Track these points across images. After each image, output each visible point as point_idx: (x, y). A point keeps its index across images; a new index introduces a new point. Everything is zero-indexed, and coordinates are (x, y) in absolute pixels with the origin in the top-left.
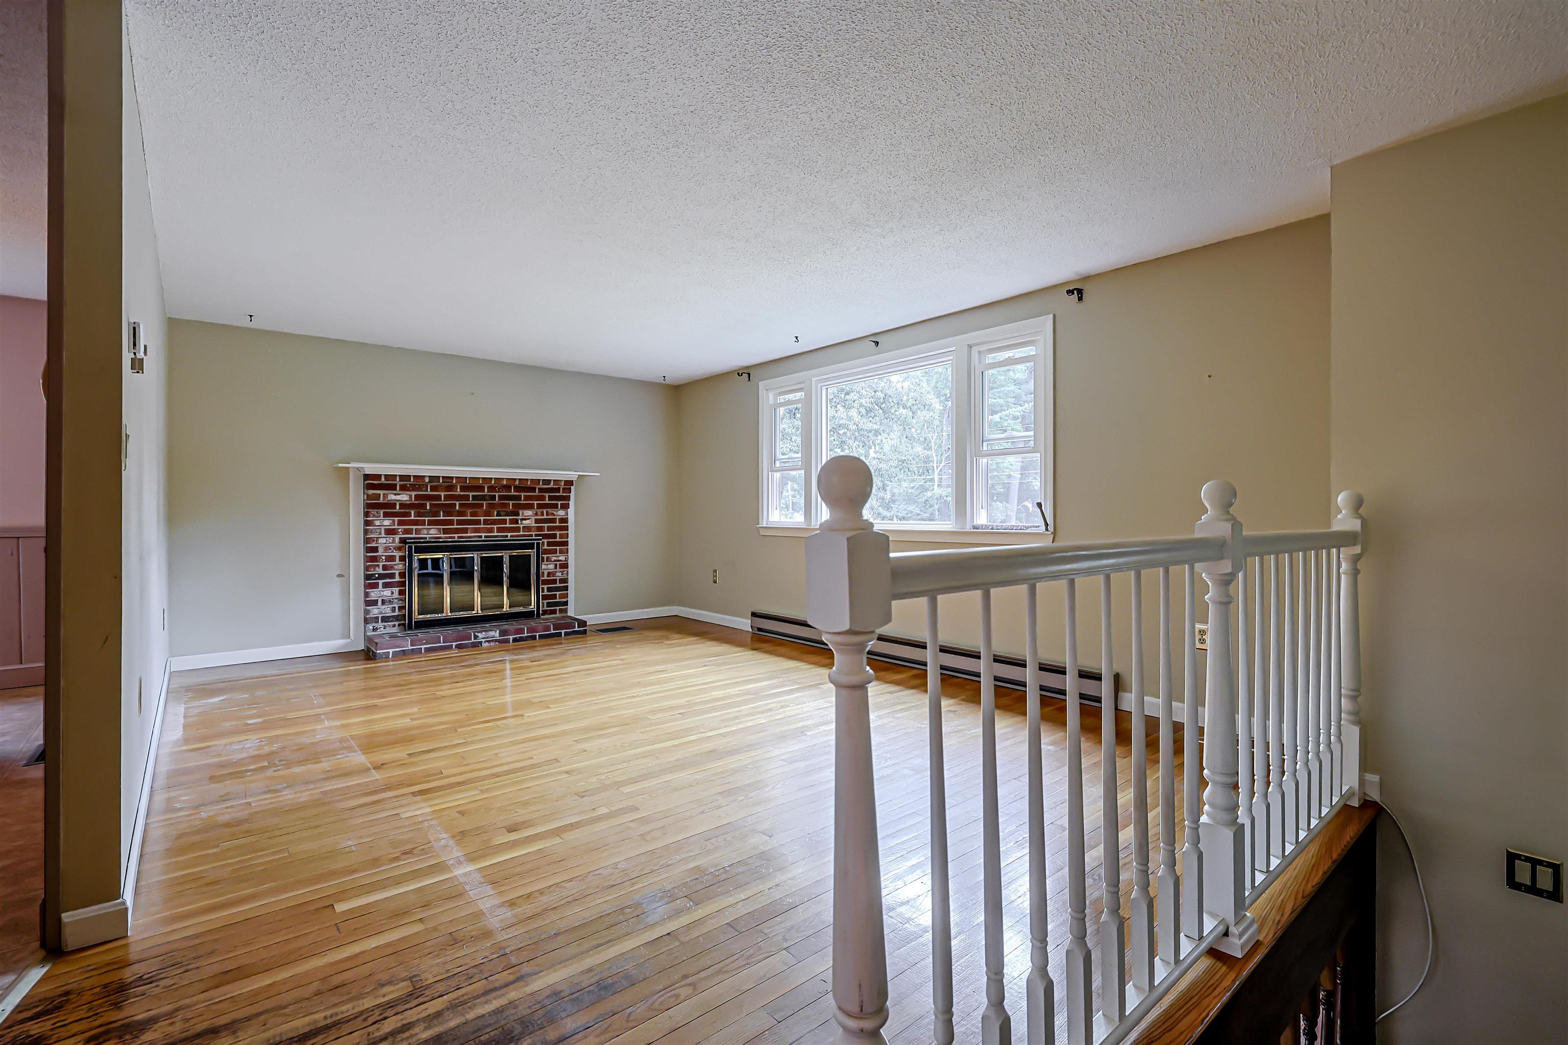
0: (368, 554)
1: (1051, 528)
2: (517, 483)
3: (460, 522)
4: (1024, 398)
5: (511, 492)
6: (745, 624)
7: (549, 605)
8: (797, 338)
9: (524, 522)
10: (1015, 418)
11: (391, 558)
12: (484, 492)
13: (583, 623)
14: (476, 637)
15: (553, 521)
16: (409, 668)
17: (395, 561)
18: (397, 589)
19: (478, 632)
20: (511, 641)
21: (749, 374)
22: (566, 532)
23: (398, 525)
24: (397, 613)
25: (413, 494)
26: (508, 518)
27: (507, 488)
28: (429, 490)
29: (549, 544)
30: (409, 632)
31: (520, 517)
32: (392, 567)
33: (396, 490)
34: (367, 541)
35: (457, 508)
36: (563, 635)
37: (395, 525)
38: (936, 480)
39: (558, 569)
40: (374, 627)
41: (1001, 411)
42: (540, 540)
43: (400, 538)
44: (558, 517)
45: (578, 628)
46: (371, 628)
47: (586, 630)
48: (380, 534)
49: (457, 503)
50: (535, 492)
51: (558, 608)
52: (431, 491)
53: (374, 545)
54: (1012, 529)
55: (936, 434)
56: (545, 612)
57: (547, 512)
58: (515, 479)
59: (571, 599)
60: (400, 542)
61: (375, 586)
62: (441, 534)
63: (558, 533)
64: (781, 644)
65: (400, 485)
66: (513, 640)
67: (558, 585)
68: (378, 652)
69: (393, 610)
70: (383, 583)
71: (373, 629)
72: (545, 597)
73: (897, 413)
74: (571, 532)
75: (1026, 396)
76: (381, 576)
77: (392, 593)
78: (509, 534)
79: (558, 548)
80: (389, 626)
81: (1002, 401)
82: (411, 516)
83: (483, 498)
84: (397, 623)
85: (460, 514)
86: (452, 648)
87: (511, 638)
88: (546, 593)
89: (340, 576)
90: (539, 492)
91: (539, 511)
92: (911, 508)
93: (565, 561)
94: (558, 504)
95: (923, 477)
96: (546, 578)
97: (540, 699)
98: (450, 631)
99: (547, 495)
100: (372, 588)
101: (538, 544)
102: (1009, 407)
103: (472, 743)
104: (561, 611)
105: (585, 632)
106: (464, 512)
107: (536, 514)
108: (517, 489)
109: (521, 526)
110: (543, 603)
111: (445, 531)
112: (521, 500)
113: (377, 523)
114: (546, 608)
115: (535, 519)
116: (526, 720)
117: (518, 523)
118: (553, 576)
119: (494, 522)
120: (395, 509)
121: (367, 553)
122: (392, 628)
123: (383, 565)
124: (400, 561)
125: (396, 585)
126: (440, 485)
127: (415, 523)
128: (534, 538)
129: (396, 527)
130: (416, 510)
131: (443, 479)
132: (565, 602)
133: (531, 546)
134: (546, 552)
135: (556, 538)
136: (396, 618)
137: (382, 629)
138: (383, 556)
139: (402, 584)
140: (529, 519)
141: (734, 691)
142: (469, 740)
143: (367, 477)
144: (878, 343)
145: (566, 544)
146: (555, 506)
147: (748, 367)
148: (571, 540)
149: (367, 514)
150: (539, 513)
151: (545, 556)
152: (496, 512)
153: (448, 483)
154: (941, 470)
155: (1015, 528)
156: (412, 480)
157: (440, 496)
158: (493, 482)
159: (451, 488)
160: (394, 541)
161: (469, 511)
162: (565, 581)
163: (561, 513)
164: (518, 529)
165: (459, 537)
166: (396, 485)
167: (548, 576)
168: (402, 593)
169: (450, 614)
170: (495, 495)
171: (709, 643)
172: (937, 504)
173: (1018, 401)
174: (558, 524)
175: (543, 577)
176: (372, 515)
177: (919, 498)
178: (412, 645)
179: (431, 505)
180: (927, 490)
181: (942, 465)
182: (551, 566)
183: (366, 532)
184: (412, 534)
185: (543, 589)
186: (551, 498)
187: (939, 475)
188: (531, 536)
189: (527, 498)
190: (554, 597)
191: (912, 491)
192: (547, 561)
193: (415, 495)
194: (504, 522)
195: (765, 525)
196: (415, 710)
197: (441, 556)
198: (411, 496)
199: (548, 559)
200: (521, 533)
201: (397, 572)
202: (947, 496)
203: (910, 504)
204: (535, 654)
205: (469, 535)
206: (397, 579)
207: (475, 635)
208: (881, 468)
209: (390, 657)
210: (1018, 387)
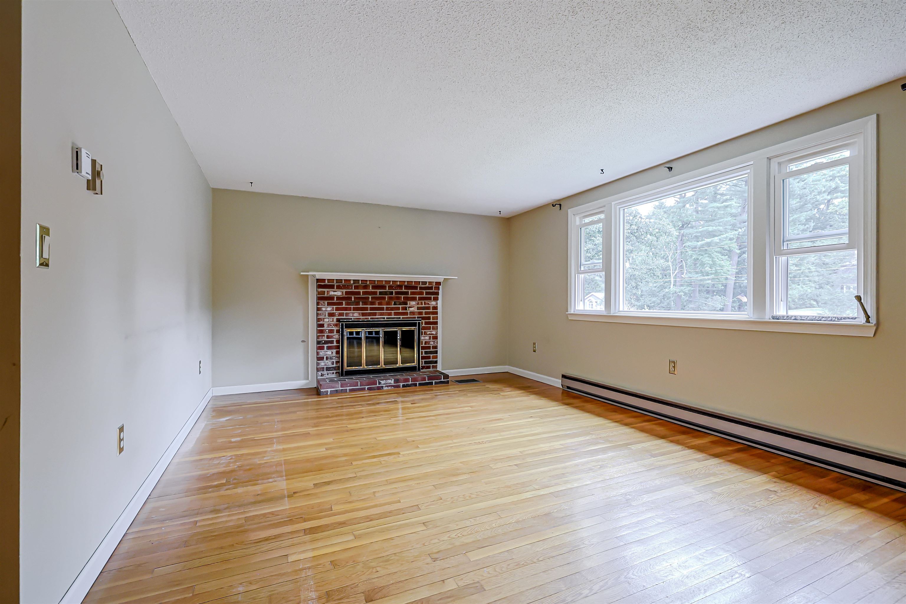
0: (319, 329)
1: (873, 320)
2: (406, 283)
3: (372, 309)
4: (738, 225)
5: (402, 290)
6: (557, 382)
7: (426, 362)
8: (602, 170)
9: (410, 309)
10: (731, 239)
11: (331, 331)
12: (386, 289)
13: (446, 376)
14: (380, 383)
15: (428, 308)
16: (338, 403)
17: (334, 333)
18: (335, 350)
19: (381, 380)
20: (401, 387)
21: (560, 205)
22: (436, 315)
23: (335, 311)
24: (335, 365)
25: (344, 291)
26: (400, 306)
27: (400, 287)
28: (353, 289)
29: (426, 323)
30: (341, 378)
31: (408, 306)
32: (332, 337)
33: (334, 289)
34: (318, 320)
35: (370, 300)
36: (434, 384)
37: (334, 311)
38: (672, 282)
39: (431, 340)
40: (321, 373)
41: (720, 235)
42: (420, 320)
43: (337, 319)
44: (431, 306)
45: (443, 379)
46: (320, 374)
47: (448, 381)
48: (325, 316)
49: (370, 297)
50: (417, 289)
51: (431, 365)
52: (354, 289)
53: (321, 323)
54: (820, 320)
55: (672, 252)
56: (423, 368)
57: (425, 302)
58: (405, 282)
59: (439, 359)
60: (337, 321)
61: (322, 348)
62: (360, 316)
63: (431, 316)
64: (587, 401)
65: (336, 286)
66: (402, 386)
67: (431, 350)
68: (321, 390)
69: (333, 363)
70: (327, 346)
71: (321, 375)
72: (423, 358)
73: (646, 239)
74: (440, 315)
75: (740, 224)
76: (326, 342)
77: (332, 353)
78: (401, 317)
79: (431, 326)
80: (330, 373)
81: (721, 228)
82: (343, 305)
83: (386, 293)
84: (335, 372)
85: (372, 303)
86: (365, 389)
87: (401, 384)
88: (424, 355)
89: (303, 341)
90: (420, 290)
91: (420, 302)
92: (654, 299)
93: (436, 334)
94: (431, 297)
95: (663, 280)
96: (424, 345)
97: (413, 439)
98: (365, 378)
99: (424, 291)
100: (321, 350)
101: (419, 323)
102: (726, 232)
103: (360, 478)
104: (433, 367)
105: (448, 382)
106: (374, 302)
107: (418, 304)
108: (407, 287)
109: (409, 311)
110: (422, 362)
111: (363, 315)
112: (409, 295)
113: (324, 309)
114: (424, 365)
115: (417, 307)
116: (401, 459)
117: (407, 310)
118: (428, 344)
119: (392, 309)
120: (334, 300)
121: (318, 327)
122: (332, 375)
123: (327, 336)
124: (336, 333)
125: (334, 348)
126: (360, 285)
127: (346, 309)
128: (416, 319)
129: (334, 312)
130: (346, 301)
131: (361, 281)
132: (436, 361)
133: (414, 325)
134: (424, 328)
135: (430, 320)
136: (334, 368)
137: (326, 375)
138: (327, 330)
139: (338, 347)
140: (414, 307)
141: (556, 444)
142: (359, 474)
143: (318, 280)
144: (671, 168)
145: (436, 323)
146: (430, 299)
147: (559, 200)
148: (440, 321)
149: (318, 304)
150: (420, 303)
151: (423, 331)
152: (393, 303)
153: (365, 284)
154: (676, 275)
155: (823, 319)
156: (343, 282)
157: (360, 292)
158: (391, 283)
159: (366, 287)
160: (333, 321)
161: (377, 302)
162: (436, 347)
163: (433, 303)
164: (406, 314)
165: (371, 319)
166: (334, 285)
167: (425, 344)
168: (338, 353)
169: (366, 367)
170: (393, 292)
171: (532, 397)
172: (673, 297)
173: (734, 227)
174: (431, 310)
175: (422, 344)
176: (320, 304)
177: (660, 294)
178: (341, 387)
179: (354, 298)
180: (665, 288)
181: (676, 272)
182: (427, 338)
183: (318, 314)
184: (344, 316)
185: (422, 352)
186: (427, 293)
187: (674, 278)
188: (415, 318)
189: (412, 293)
190: (429, 358)
191: (655, 289)
192: (424, 334)
193: (345, 292)
194: (398, 309)
195: (572, 312)
196: (331, 440)
197: (361, 330)
198: (343, 292)
199: (425, 333)
200: (409, 316)
201: (335, 340)
202: (679, 292)
203: (653, 297)
204: (416, 398)
205: (377, 317)
206: (335, 344)
207: (379, 382)
208: (635, 274)
209: (329, 394)
210: (734, 218)
